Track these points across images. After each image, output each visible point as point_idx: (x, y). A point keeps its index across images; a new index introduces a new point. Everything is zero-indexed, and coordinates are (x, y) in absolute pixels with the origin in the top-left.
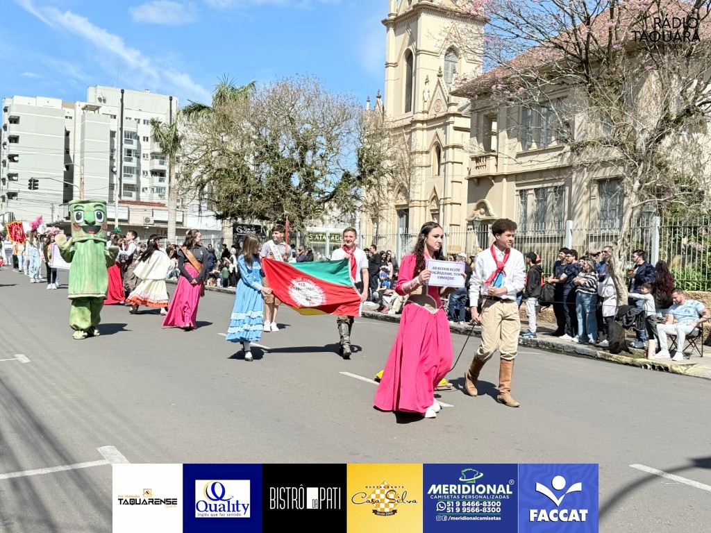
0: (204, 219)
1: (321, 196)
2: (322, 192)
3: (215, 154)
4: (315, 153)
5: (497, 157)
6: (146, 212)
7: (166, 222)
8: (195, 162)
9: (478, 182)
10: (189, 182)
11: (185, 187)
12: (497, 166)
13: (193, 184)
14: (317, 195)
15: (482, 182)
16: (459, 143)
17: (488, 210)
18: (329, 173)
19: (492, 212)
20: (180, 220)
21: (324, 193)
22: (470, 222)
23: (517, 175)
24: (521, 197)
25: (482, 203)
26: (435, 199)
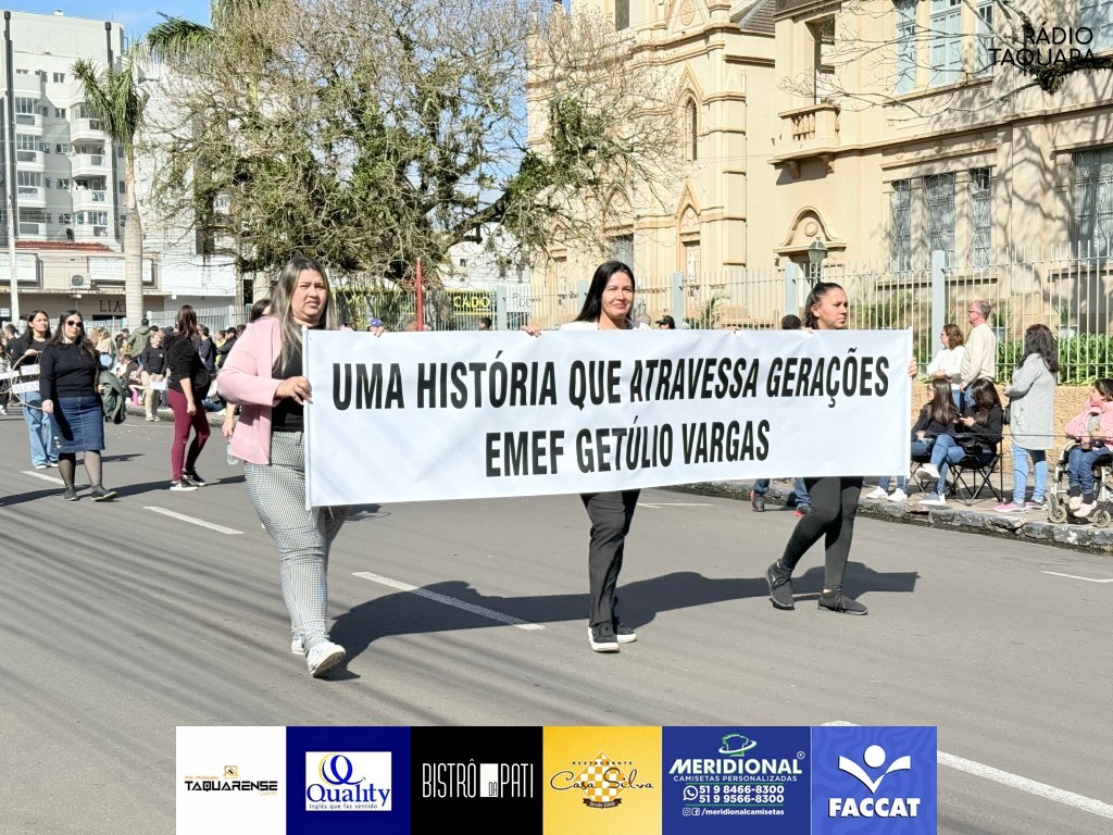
0: (215, 271)
1: (467, 210)
2: (471, 203)
3: (234, 124)
4: (456, 113)
5: (837, 111)
6: (73, 264)
7: (122, 283)
8: (190, 146)
9: (799, 170)
10: (178, 191)
11: (172, 202)
12: (838, 131)
13: (190, 194)
14: (458, 209)
15: (805, 169)
16: (737, 90)
17: (823, 227)
18: (487, 160)
19: (831, 232)
20: (148, 277)
21: (475, 204)
22: (782, 254)
23: (886, 149)
24: (896, 194)
25: (810, 213)
26: (690, 212)
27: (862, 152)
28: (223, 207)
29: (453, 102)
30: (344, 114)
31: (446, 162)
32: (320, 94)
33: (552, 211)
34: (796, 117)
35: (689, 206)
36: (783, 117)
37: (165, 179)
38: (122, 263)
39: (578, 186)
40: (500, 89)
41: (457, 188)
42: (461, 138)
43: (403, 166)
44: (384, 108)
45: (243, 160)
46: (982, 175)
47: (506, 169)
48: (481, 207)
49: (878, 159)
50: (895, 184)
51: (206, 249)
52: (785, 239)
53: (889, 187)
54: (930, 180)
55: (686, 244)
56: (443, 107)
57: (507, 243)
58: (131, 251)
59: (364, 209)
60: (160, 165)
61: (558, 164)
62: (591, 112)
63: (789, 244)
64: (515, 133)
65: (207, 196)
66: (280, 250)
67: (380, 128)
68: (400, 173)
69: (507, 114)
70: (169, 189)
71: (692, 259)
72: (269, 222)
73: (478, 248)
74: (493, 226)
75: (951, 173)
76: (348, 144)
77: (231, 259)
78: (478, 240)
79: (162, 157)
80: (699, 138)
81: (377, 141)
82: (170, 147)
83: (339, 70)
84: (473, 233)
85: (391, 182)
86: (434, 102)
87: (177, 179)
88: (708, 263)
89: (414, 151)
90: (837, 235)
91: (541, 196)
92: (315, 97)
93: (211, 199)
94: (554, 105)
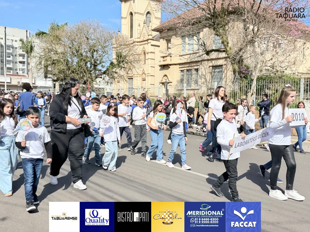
1: (99, 72)
5: (171, 56)
6: (18, 79)
12: (171, 60)
15: (165, 67)
16: (153, 51)
17: (168, 78)
18: (103, 62)
19: (169, 79)
20: (34, 82)
21: (101, 71)
22: (160, 83)
23: (180, 64)
24: (181, 73)
25: (165, 75)
26: (144, 74)
27: (175, 64)
28: (49, 69)
29: (97, 51)
30: (75, 52)
31: (95, 62)
32: (70, 48)
33: (116, 73)
34: (163, 57)
35: (144, 73)
36: (161, 57)
37: (38, 63)
38: (28, 79)
39: (121, 68)
40: (106, 49)
41: (97, 67)
42: (98, 58)
43: (86, 63)
44: (83, 51)
45: (54, 60)
46: (197, 70)
47: (107, 64)
48: (102, 71)
49: (178, 66)
50: (181, 71)
51: (46, 77)
52: (161, 80)
53: (180, 71)
54: (187, 70)
55: (143, 80)
56: (95, 52)
57: (107, 78)
58: (30, 77)
59: (78, 71)
60: (37, 60)
61: (117, 64)
62: (124, 54)
63: (162, 81)
64: (109, 57)
65: (46, 67)
66: (61, 78)
67: (82, 55)
68: (86, 64)
69: (108, 54)
70: (39, 65)
71: (144, 83)
72: (59, 72)
73: (101, 79)
74: (104, 75)
75: (191, 69)
76: (75, 58)
77: (51, 79)
78: (101, 78)
79: (37, 59)
80: (146, 60)
81: (82, 57)
82: (39, 57)
83: (74, 44)
84: (100, 76)
85: (84, 66)
86: (93, 51)
87: (40, 63)
88: (147, 84)
89: (89, 60)
90: (171, 80)
91: (114, 70)
92: (69, 48)
93: (47, 67)
94: (117, 53)
